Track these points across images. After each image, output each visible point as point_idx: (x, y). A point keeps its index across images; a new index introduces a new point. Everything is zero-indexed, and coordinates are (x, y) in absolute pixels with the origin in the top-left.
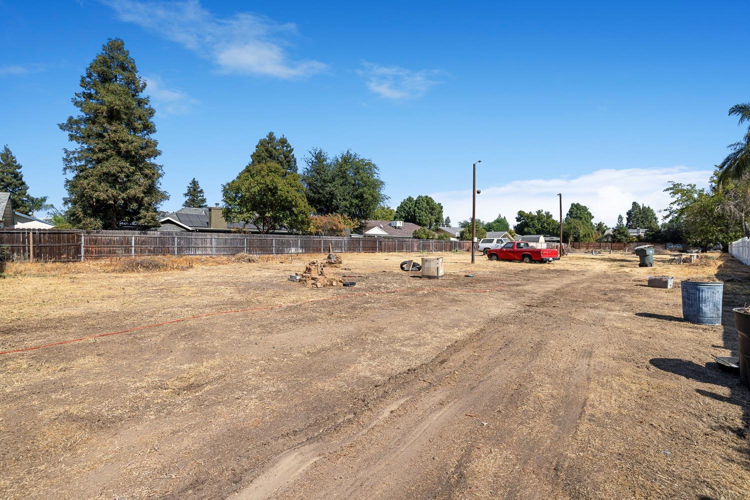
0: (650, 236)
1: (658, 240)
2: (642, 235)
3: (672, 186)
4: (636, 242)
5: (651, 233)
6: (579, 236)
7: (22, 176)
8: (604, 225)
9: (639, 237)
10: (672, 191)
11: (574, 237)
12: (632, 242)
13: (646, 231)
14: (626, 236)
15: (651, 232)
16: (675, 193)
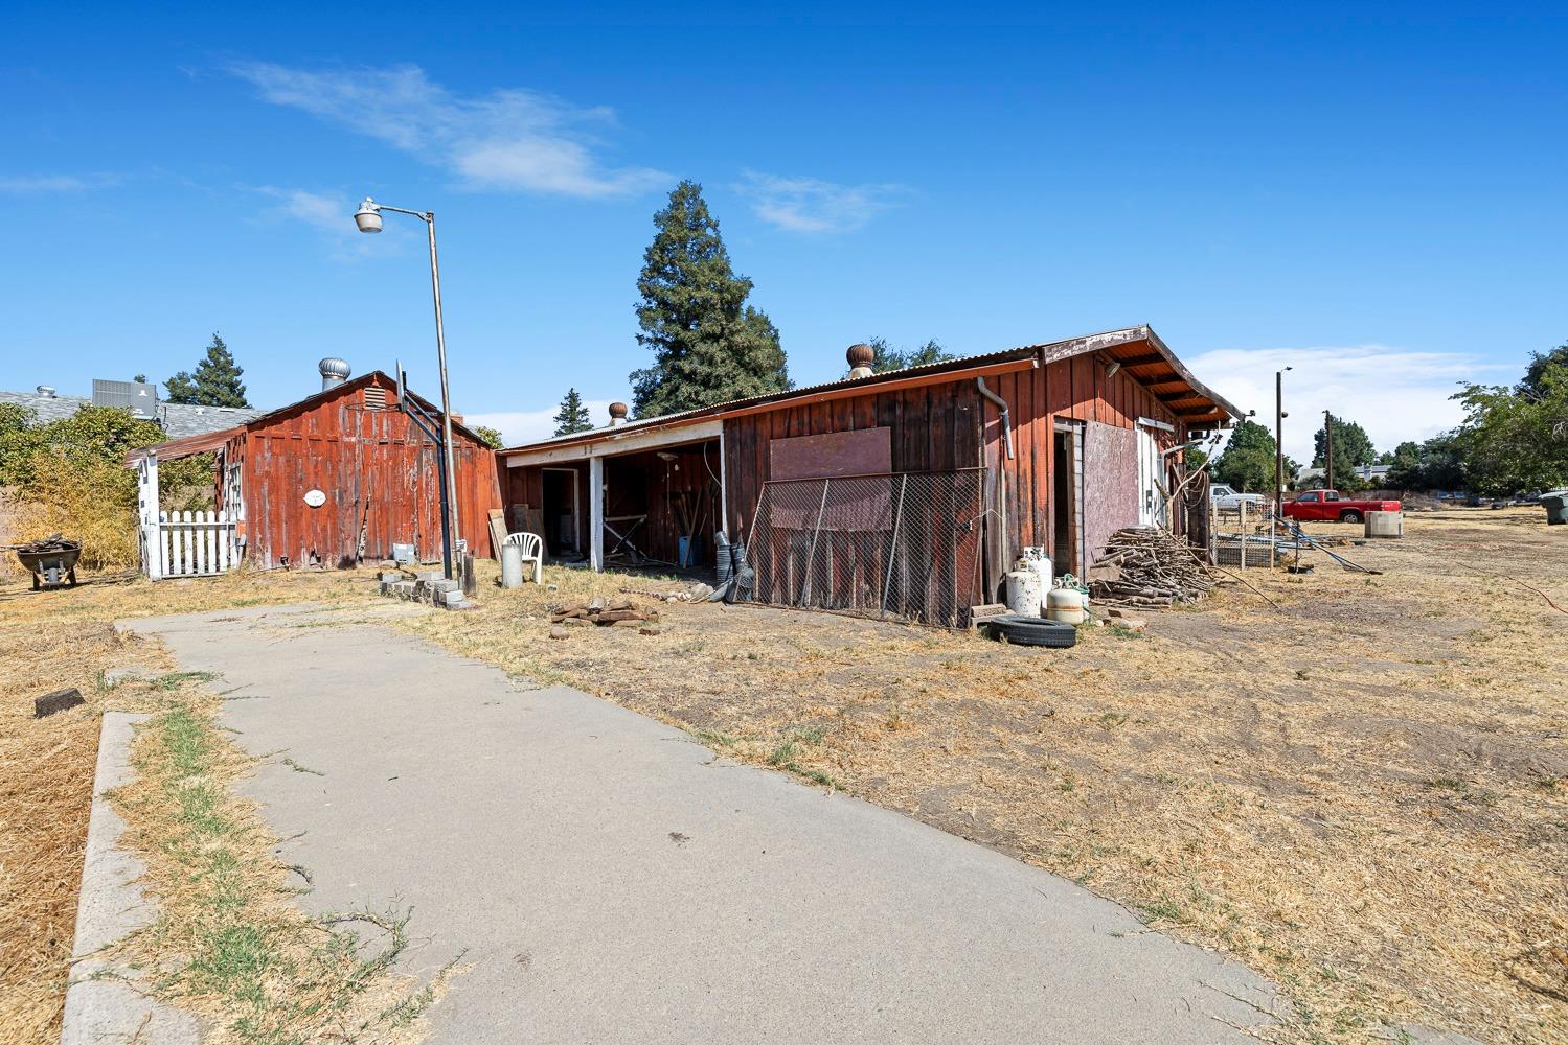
0: (1398, 479)
1: (1415, 484)
2: (1382, 476)
3: (1466, 391)
4: (1371, 489)
5: (1400, 473)
6: (1261, 481)
7: (244, 388)
8: (1290, 459)
9: (1375, 480)
10: (1467, 399)
11: (1252, 483)
12: (1363, 489)
13: (1390, 470)
14: (1351, 479)
15: (1401, 470)
16: (1472, 402)
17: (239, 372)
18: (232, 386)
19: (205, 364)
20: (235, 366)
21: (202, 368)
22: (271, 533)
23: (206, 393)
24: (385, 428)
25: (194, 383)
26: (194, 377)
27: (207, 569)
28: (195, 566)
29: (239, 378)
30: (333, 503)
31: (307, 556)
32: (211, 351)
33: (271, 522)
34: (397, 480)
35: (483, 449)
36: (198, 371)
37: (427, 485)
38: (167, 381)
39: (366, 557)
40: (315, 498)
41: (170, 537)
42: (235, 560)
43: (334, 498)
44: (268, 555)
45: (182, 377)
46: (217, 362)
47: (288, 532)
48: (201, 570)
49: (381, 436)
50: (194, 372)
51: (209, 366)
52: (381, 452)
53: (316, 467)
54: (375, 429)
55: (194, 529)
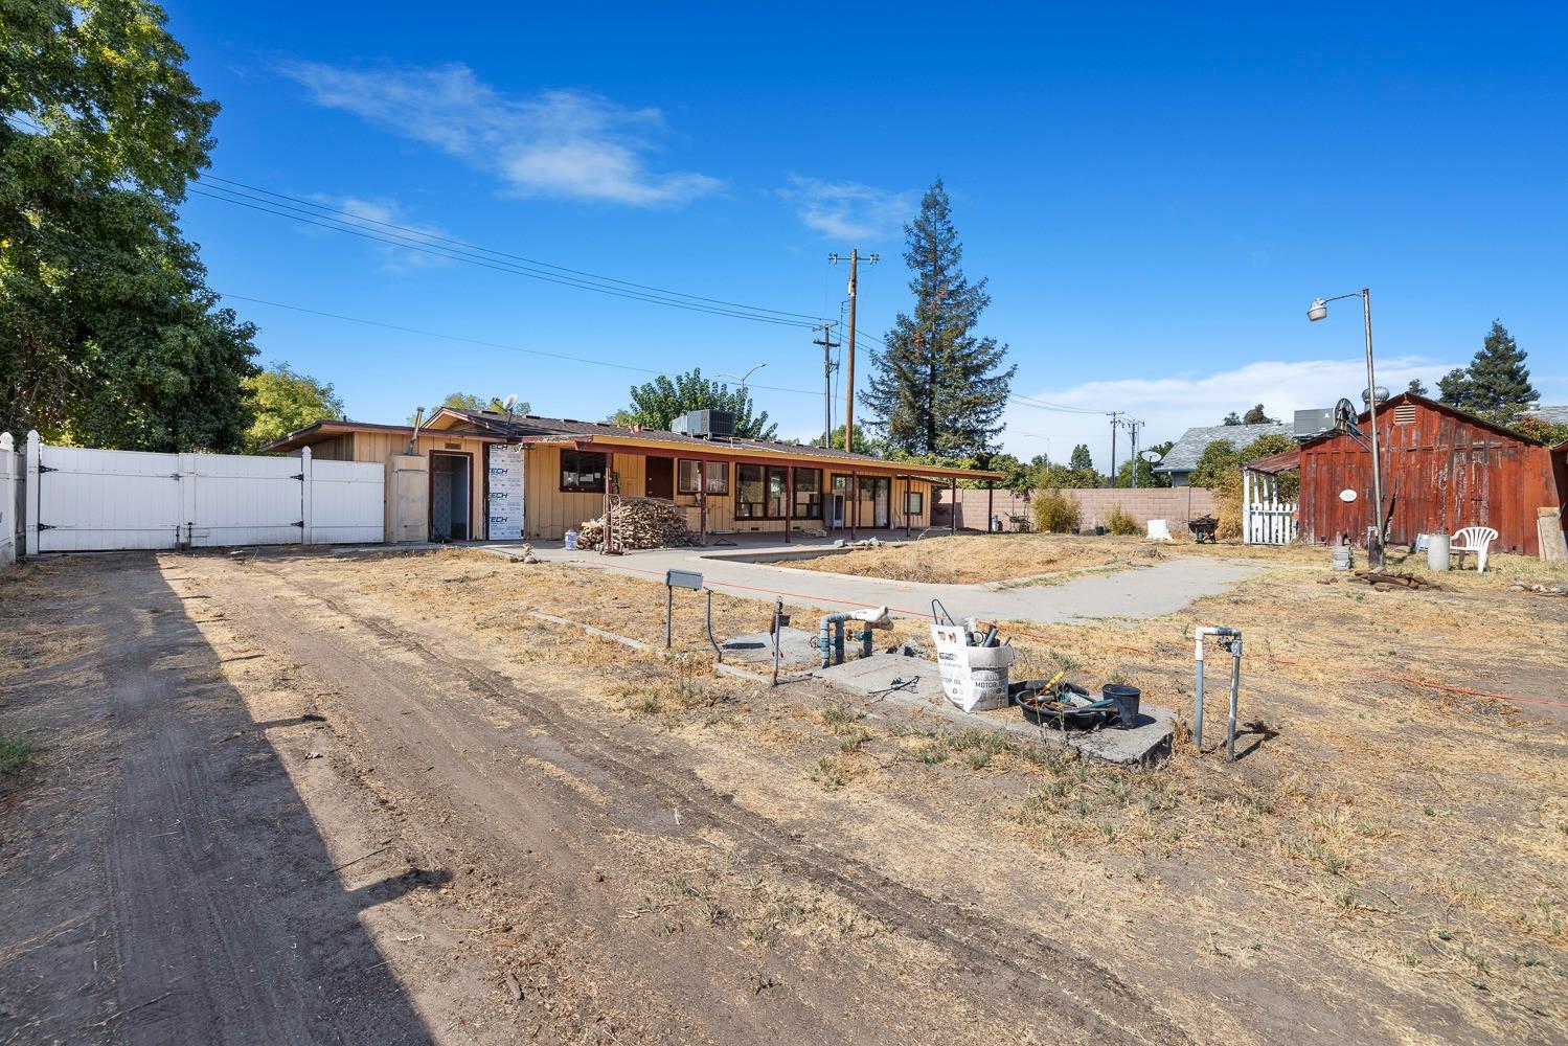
17: (1521, 357)
18: (1513, 375)
19: (1481, 356)
20: (1518, 350)
21: (1478, 361)
22: (1315, 519)
23: (1483, 386)
24: (1414, 437)
25: (1468, 377)
26: (1469, 372)
27: (1277, 541)
28: (1270, 538)
29: (1521, 364)
30: (1364, 499)
31: (1341, 538)
32: (1488, 342)
33: (1315, 511)
34: (1423, 479)
35: (1533, 447)
36: (1473, 364)
37: (1458, 483)
38: (1439, 381)
39: (1390, 543)
40: (1348, 495)
41: (1284, 520)
42: (1295, 536)
43: (1364, 496)
44: (1312, 534)
45: (1456, 375)
46: (1495, 351)
47: (1327, 519)
48: (1274, 541)
49: (1410, 444)
50: (1469, 366)
51: (1487, 357)
52: (1408, 458)
53: (1350, 472)
54: (1403, 439)
55: (1270, 515)
